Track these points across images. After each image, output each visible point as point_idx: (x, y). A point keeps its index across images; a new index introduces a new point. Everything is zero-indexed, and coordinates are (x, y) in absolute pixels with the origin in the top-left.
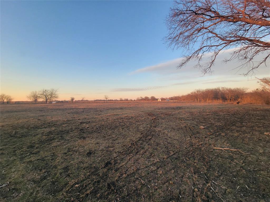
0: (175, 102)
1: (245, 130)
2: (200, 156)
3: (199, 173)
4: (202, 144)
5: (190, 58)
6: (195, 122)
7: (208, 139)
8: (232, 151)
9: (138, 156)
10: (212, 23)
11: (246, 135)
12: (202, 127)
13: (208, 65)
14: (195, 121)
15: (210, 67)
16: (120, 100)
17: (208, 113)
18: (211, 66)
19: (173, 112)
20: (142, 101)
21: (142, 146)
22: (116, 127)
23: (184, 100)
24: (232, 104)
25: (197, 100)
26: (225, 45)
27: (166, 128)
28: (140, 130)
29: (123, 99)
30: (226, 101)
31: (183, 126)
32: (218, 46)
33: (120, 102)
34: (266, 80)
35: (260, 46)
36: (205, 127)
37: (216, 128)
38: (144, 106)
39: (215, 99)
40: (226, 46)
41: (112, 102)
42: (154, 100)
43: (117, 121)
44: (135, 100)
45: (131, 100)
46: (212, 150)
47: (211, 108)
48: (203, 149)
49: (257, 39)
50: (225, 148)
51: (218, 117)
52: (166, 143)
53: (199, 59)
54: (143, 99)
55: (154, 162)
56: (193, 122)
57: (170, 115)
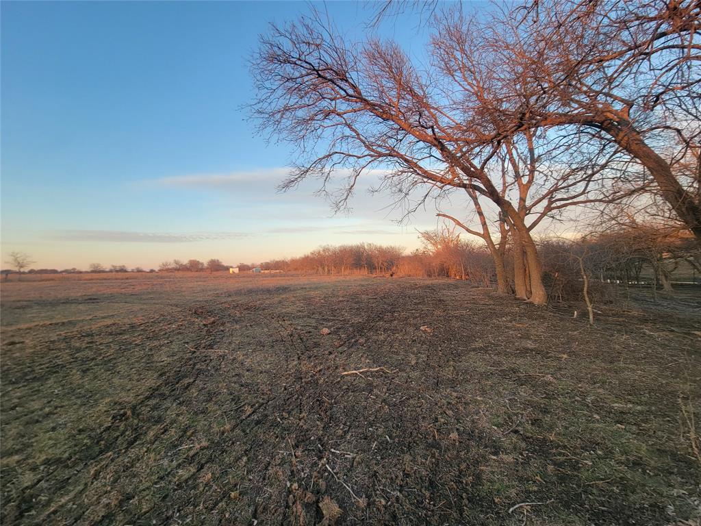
0: (274, 276)
1: (396, 327)
2: (314, 398)
3: (307, 442)
4: (320, 371)
5: (307, 171)
6: (314, 321)
7: (333, 356)
8: (372, 372)
9: (133, 453)
10: (349, 108)
11: (397, 335)
12: (326, 331)
13: (343, 194)
14: (313, 318)
15: (346, 199)
16: (89, 269)
17: (341, 299)
18: (347, 196)
19: (267, 302)
20: (180, 274)
21: (156, 413)
22: (54, 369)
23: (296, 269)
24: (383, 276)
25: (324, 268)
26: (369, 159)
27: (240, 347)
28: (158, 364)
29: (107, 266)
30: (375, 270)
31: (285, 333)
32: (360, 158)
33: (90, 277)
34: (427, 234)
35: (418, 174)
36: (332, 329)
37: (351, 329)
38: (184, 289)
39: (356, 268)
40: (372, 161)
41: (52, 280)
42: (217, 270)
43: (62, 346)
44: (152, 271)
45: (139, 271)
46: (339, 379)
47: (349, 286)
48: (321, 382)
49: (415, 161)
50: (362, 368)
51: (357, 306)
52: (237, 386)
53: (325, 178)
54: (181, 268)
55: (192, 453)
56: (310, 320)
57: (256, 309)
